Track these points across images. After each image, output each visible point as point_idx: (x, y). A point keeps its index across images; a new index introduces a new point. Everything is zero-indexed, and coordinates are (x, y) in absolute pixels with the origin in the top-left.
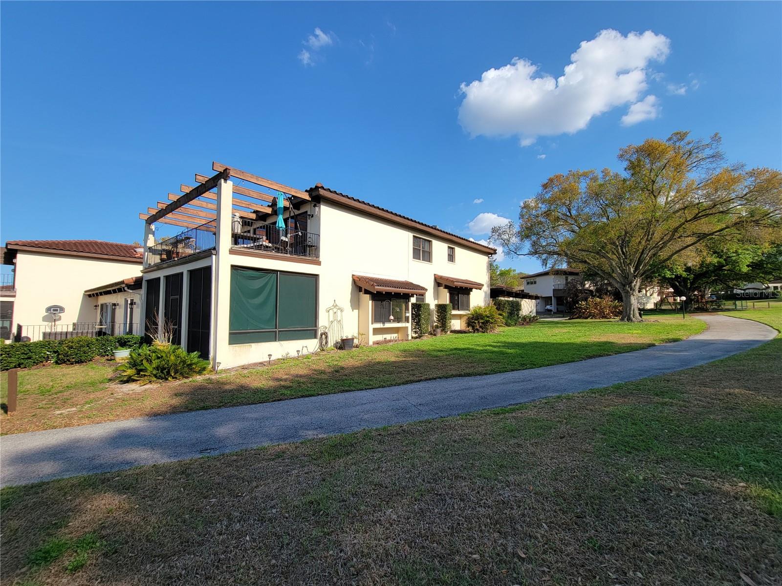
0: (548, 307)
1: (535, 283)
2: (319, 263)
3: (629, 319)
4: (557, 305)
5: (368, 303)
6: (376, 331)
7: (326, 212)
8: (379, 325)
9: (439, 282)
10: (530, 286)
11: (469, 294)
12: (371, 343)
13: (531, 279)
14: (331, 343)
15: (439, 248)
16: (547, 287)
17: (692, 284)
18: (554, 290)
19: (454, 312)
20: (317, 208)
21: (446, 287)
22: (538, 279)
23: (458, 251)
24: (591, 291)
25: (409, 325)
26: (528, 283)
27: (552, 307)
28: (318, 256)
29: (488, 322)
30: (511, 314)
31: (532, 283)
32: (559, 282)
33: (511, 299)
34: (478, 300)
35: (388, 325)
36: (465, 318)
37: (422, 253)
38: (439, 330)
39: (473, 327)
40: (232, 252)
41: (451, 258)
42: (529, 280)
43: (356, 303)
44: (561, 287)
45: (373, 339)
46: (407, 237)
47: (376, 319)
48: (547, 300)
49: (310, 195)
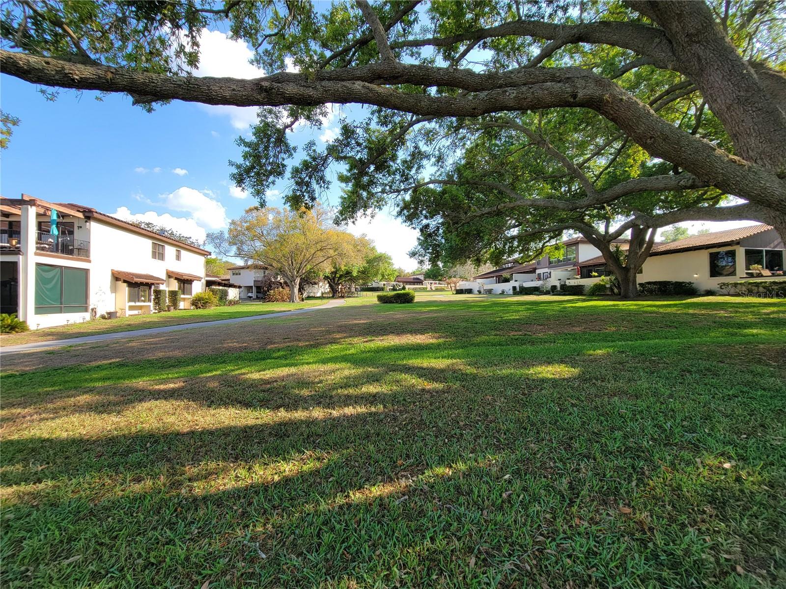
0: (250, 294)
1: (240, 274)
2: (89, 261)
3: (293, 301)
4: (257, 292)
5: (124, 289)
6: (131, 308)
7: (94, 226)
8: (132, 304)
9: (170, 275)
10: (235, 276)
11: (191, 284)
12: (127, 316)
13: (236, 270)
14: (98, 315)
15: (170, 251)
16: (249, 278)
17: (338, 280)
18: (255, 281)
19: (182, 296)
20: (88, 224)
21: (176, 279)
22: (242, 271)
23: (183, 252)
24: (281, 283)
25: (152, 304)
26: (234, 274)
27: (253, 294)
28: (88, 256)
29: (206, 302)
30: (221, 298)
31: (237, 274)
32: (259, 275)
33: (221, 288)
34: (198, 288)
35: (138, 304)
36: (190, 301)
37: (158, 254)
38: (172, 308)
39: (196, 306)
40: (36, 254)
41: (178, 257)
42: (234, 271)
43: (114, 289)
44: (260, 279)
45: (129, 313)
46: (148, 243)
47: (130, 300)
48: (249, 288)
49: (84, 215)
